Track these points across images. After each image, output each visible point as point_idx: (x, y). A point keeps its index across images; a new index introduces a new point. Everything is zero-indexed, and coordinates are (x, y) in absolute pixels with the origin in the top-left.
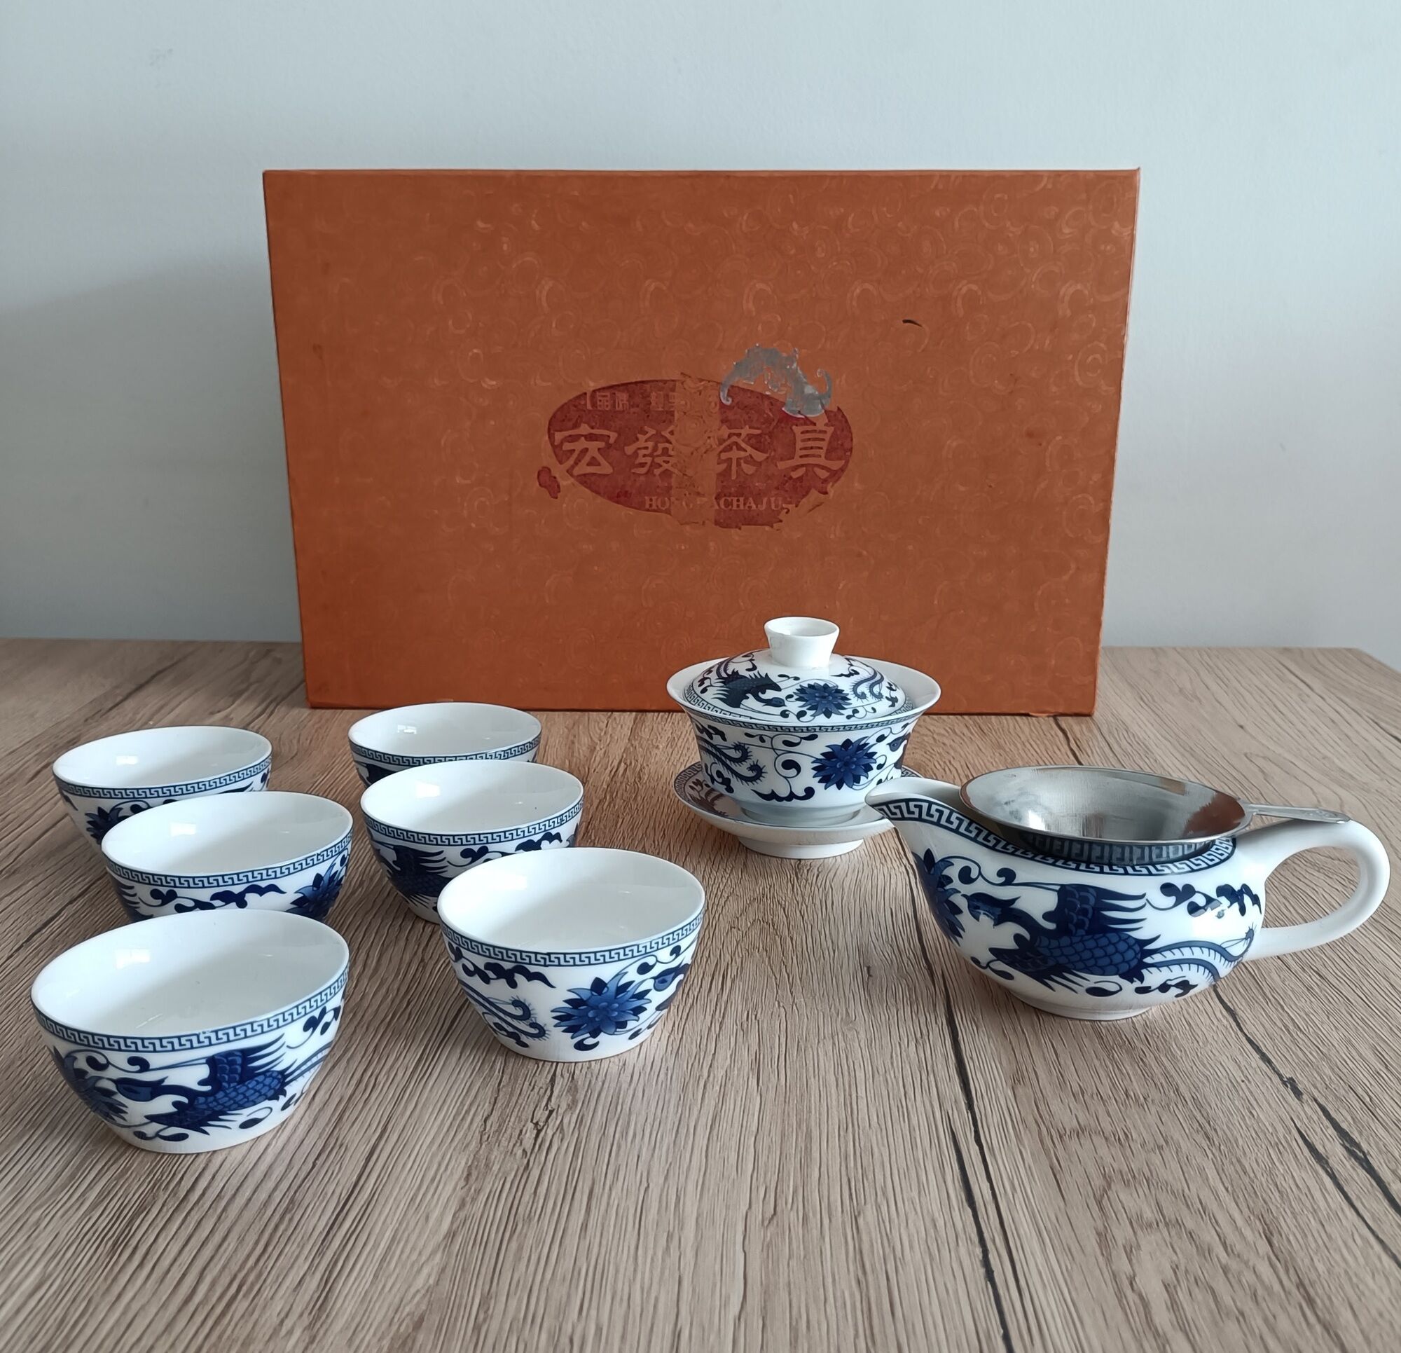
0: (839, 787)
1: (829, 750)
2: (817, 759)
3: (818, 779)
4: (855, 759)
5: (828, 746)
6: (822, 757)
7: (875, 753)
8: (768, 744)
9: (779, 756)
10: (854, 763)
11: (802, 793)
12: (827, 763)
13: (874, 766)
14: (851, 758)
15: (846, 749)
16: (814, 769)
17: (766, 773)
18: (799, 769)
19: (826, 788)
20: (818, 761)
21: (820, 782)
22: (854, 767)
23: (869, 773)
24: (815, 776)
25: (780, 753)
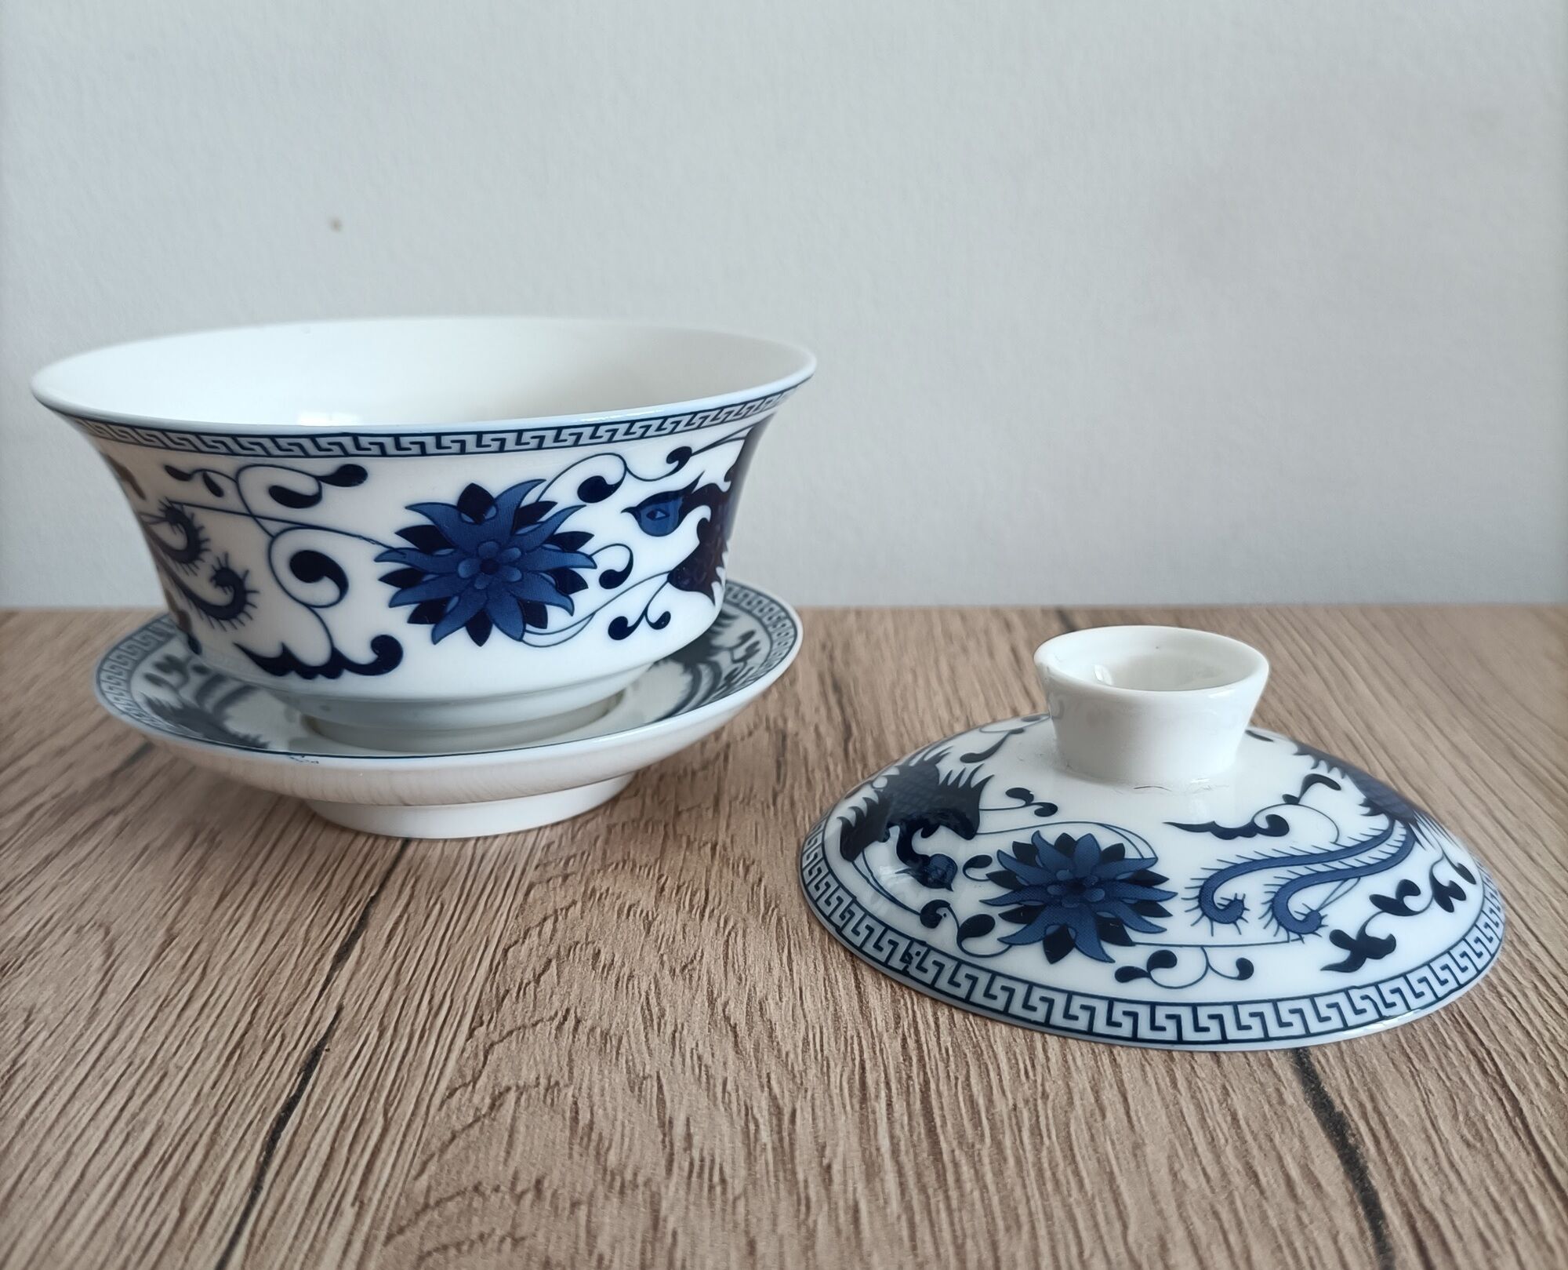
0: (480, 637)
1: (418, 519)
2: (391, 550)
3: (406, 611)
4: (517, 552)
5: (413, 508)
6: (401, 543)
7: (585, 537)
8: (231, 500)
9: (274, 538)
10: (513, 563)
11: (363, 654)
12: (422, 560)
13: (591, 576)
14: (502, 548)
15: (479, 519)
16: (387, 579)
17: (255, 592)
18: (342, 582)
19: (436, 639)
20: (394, 554)
21: (414, 619)
22: (517, 576)
23: (572, 596)
24: (394, 603)
25: (274, 527)
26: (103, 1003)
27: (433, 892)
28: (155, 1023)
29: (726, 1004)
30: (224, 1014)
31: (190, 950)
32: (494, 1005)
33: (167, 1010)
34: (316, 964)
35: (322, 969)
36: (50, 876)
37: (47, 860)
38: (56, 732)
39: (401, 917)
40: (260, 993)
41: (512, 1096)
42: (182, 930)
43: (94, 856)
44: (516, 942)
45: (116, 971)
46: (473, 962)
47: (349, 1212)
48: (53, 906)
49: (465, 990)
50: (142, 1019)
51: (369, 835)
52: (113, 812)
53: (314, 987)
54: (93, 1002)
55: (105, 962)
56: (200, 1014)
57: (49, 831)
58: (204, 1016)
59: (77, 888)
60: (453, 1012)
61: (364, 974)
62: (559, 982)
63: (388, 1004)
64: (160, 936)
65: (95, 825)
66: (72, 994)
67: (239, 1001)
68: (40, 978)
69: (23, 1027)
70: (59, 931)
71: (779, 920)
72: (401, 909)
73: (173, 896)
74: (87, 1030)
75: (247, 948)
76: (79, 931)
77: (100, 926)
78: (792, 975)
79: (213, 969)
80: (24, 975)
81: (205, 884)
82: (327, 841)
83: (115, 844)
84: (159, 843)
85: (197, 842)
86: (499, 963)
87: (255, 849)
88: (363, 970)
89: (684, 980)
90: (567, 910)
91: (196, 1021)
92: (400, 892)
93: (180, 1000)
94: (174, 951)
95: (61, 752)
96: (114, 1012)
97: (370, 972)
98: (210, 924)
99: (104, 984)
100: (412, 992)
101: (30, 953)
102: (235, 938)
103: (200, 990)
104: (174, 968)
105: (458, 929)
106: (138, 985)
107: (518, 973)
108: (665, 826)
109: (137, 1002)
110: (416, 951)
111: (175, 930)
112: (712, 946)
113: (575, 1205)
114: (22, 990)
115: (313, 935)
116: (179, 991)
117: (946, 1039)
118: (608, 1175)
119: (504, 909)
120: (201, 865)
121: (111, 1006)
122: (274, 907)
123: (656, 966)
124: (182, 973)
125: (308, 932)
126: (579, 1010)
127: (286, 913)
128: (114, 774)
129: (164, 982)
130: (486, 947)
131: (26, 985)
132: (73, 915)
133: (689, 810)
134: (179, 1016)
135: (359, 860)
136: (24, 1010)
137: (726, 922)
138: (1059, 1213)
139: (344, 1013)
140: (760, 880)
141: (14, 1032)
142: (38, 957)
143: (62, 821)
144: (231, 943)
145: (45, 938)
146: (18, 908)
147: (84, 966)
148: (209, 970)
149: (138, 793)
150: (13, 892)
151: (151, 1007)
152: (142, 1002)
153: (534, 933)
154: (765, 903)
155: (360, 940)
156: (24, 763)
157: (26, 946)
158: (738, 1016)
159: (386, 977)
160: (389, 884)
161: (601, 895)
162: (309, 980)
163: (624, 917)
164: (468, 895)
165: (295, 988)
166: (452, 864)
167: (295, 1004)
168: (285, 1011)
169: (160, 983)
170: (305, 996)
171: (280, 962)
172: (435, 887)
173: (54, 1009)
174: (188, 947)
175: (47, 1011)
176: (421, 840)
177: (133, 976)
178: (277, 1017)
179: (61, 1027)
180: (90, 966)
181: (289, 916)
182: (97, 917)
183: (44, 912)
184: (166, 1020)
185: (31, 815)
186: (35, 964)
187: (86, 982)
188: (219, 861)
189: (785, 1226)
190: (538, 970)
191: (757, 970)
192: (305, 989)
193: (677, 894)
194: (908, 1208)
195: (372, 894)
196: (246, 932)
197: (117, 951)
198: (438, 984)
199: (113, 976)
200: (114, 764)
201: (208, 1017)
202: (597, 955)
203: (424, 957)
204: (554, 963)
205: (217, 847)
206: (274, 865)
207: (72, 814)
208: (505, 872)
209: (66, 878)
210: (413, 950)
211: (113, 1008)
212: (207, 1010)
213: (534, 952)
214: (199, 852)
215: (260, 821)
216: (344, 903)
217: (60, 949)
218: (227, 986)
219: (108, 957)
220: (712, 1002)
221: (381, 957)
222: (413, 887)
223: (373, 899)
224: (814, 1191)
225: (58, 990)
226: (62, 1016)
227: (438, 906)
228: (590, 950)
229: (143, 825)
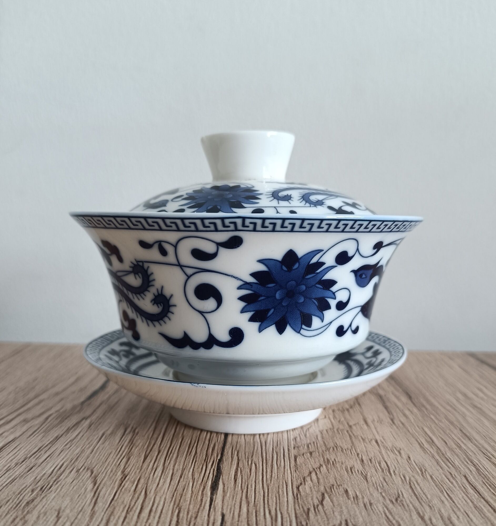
0: (281, 330)
1: (262, 268)
2: (246, 283)
3: (248, 315)
4: (304, 287)
5: (261, 261)
6: (251, 280)
7: (333, 282)
8: (171, 258)
9: (189, 277)
10: (302, 293)
11: (224, 337)
12: (261, 289)
13: (333, 303)
14: (298, 284)
15: (290, 268)
16: (241, 298)
17: (175, 306)
18: (219, 299)
19: (260, 330)
20: (247, 286)
21: (252, 319)
22: (302, 300)
23: (324, 312)
24: (243, 311)
25: (189, 271)
26: (96, 508)
27: (248, 458)
28: (127, 520)
29: (430, 520)
30: (162, 516)
31: (136, 483)
32: (305, 517)
33: (131, 513)
34: (203, 491)
35: (207, 494)
36: (59, 445)
37: (57, 438)
38: (53, 386)
39: (237, 469)
40: (178, 506)
42: (129, 472)
43: (79, 437)
44: (301, 484)
45: (100, 492)
46: (283, 493)
48: (63, 459)
49: (286, 508)
50: (119, 518)
51: (208, 431)
52: (85, 418)
53: (205, 503)
54: (91, 507)
55: (94, 487)
56: (149, 516)
57: (56, 426)
58: (151, 517)
59: (74, 451)
60: (284, 520)
61: (229, 497)
62: (334, 506)
63: (248, 514)
64: (119, 474)
65: (78, 424)
66: (80, 503)
67: (168, 510)
68: (62, 494)
69: (56, 519)
70: (67, 471)
71: (431, 477)
72: (235, 465)
73: (121, 456)
74: (90, 522)
75: (164, 482)
76: (78, 471)
77: (88, 469)
78: (455, 504)
79: (150, 492)
80: (53, 492)
81: (135, 451)
82: (188, 433)
83: (88, 432)
84: (109, 432)
85: (127, 432)
86: (297, 495)
87: (155, 436)
88: (228, 495)
89: (400, 506)
90: (319, 468)
91: (148, 519)
92: (232, 458)
93: (136, 508)
94: (128, 483)
95: (57, 394)
96: (103, 513)
97: (231, 497)
98: (143, 470)
99: (95, 498)
100: (258, 508)
101: (54, 481)
102: (157, 477)
103: (146, 503)
104: (130, 491)
105: (268, 477)
106: (113, 499)
107: (310, 499)
108: (347, 431)
109: (114, 508)
110: (252, 487)
111: (126, 472)
112: (405, 489)
114: (53, 499)
115: (196, 476)
116: (135, 503)
119: (287, 467)
120: (131, 441)
121: (101, 510)
122: (172, 462)
123: (381, 498)
124: (134, 494)
125: (193, 475)
126: (352, 521)
127: (179, 465)
128: (83, 403)
129: (127, 498)
130: (287, 486)
131: (54, 497)
132: (74, 463)
133: (355, 425)
134: (138, 517)
135: (207, 442)
136: (56, 510)
137: (404, 477)
139: (226, 518)
140: (409, 458)
141: (51, 522)
142: (59, 483)
143: (61, 422)
144: (156, 479)
145: (61, 474)
146: (46, 459)
147: (83, 489)
148: (148, 493)
149: (95, 411)
150: (43, 452)
151: (123, 511)
152: (117, 509)
153: (308, 479)
154: (419, 469)
155: (221, 480)
156: (41, 398)
157: (52, 478)
159: (241, 499)
160: (225, 453)
161: (333, 462)
162: (202, 500)
163: (350, 473)
164: (266, 460)
165: (195, 503)
166: (252, 445)
167: (198, 512)
168: (194, 516)
169: (124, 499)
170: (202, 508)
171: (184, 490)
172: (248, 456)
173: (71, 510)
174: (134, 481)
175: (68, 511)
176: (233, 434)
177: (109, 494)
178: (191, 519)
179: (76, 521)
180: (86, 489)
181: (181, 467)
182: (85, 464)
183: (59, 462)
184: (132, 518)
185: (47, 418)
186: (58, 487)
187: (86, 497)
188: (139, 441)
190: (320, 498)
191: (435, 501)
192: (201, 504)
193: (371, 463)
195: (219, 458)
196: (162, 474)
197: (98, 482)
198: (270, 504)
199: (99, 494)
200: (82, 399)
201: (154, 517)
202: (346, 491)
203: (257, 490)
204: (326, 495)
205: (137, 434)
206: (167, 442)
207: (66, 419)
208: (280, 450)
209: (68, 446)
210: (249, 486)
211: (103, 511)
212: (152, 514)
213: (313, 490)
214: (130, 437)
215: (154, 425)
216: (206, 461)
217: (69, 480)
218: (160, 501)
219: (95, 484)
220: (422, 518)
221: (235, 489)
222: (238, 455)
223: (220, 460)
225: (72, 500)
226: (76, 514)
227: (253, 465)
228: (341, 489)
229: (100, 424)
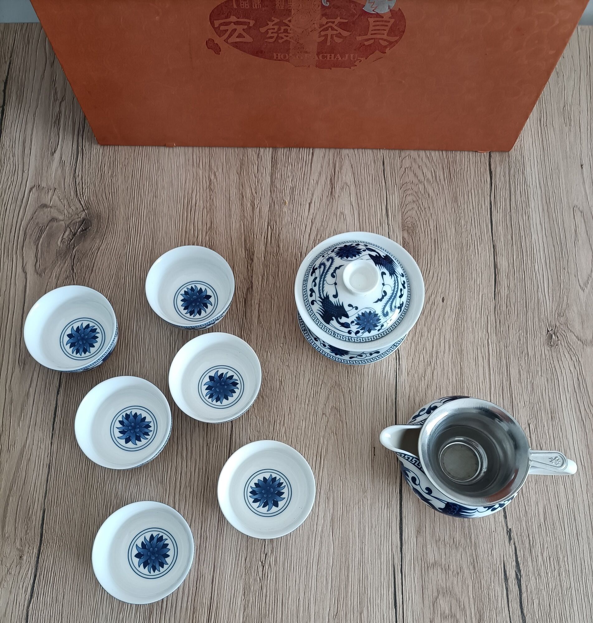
41: (406, 169)
47: (396, 186)
113: (417, 185)
117: (452, 159)
118: (419, 181)
138: (462, 185)
158: (429, 156)
189: (437, 187)
194: (448, 185)
224: (439, 183)
